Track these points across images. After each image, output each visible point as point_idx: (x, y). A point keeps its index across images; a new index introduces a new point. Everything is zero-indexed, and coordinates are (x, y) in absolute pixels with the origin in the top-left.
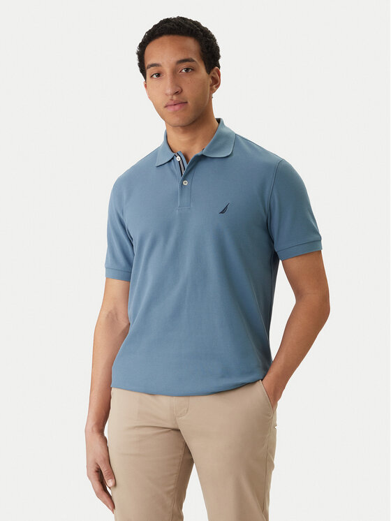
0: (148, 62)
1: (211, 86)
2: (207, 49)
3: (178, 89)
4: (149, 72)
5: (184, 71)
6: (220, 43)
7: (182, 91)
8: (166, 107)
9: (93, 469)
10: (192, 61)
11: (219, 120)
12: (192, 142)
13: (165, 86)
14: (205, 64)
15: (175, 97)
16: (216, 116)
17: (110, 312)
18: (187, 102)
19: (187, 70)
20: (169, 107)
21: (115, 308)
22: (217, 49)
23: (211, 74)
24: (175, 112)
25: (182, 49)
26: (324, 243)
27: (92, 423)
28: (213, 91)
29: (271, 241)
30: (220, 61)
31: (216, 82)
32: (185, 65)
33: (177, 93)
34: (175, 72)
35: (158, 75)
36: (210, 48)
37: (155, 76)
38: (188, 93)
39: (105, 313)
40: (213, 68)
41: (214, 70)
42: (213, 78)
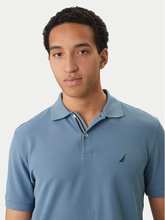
0: (52, 44)
1: (101, 63)
2: (100, 35)
3: (75, 68)
4: (52, 51)
5: (80, 53)
6: (109, 29)
7: (78, 69)
8: (65, 81)
10: (87, 45)
11: (105, 91)
13: (65, 63)
14: (97, 46)
15: (72, 75)
18: (81, 78)
19: (83, 52)
20: (68, 82)
22: (107, 34)
23: (102, 54)
28: (101, 67)
31: (104, 60)
32: (82, 48)
33: (74, 71)
34: (73, 54)
35: (60, 55)
36: (101, 35)
37: (57, 56)
38: (83, 71)
40: (103, 49)
41: (103, 51)
42: (102, 57)
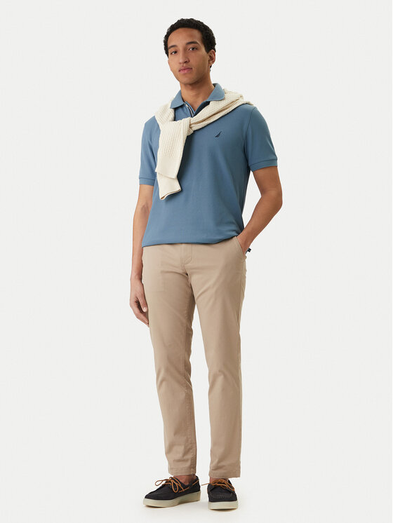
0: (169, 45)
1: (209, 60)
2: (206, 37)
3: (187, 60)
4: (170, 51)
5: (191, 49)
7: (189, 61)
8: (180, 71)
9: (134, 300)
10: (196, 43)
11: (215, 85)
12: (197, 96)
13: (180, 58)
14: (205, 46)
15: (185, 65)
16: (213, 81)
17: (144, 206)
18: (192, 68)
19: (193, 49)
21: (147, 204)
23: (209, 53)
24: (185, 74)
25: (191, 36)
26: (279, 162)
27: (135, 274)
29: (247, 160)
30: (216, 47)
31: (212, 59)
32: (191, 46)
33: (186, 62)
34: (185, 50)
35: (176, 52)
37: (173, 53)
38: (193, 63)
39: (140, 207)
40: (211, 50)
41: (211, 52)
42: (210, 56)
